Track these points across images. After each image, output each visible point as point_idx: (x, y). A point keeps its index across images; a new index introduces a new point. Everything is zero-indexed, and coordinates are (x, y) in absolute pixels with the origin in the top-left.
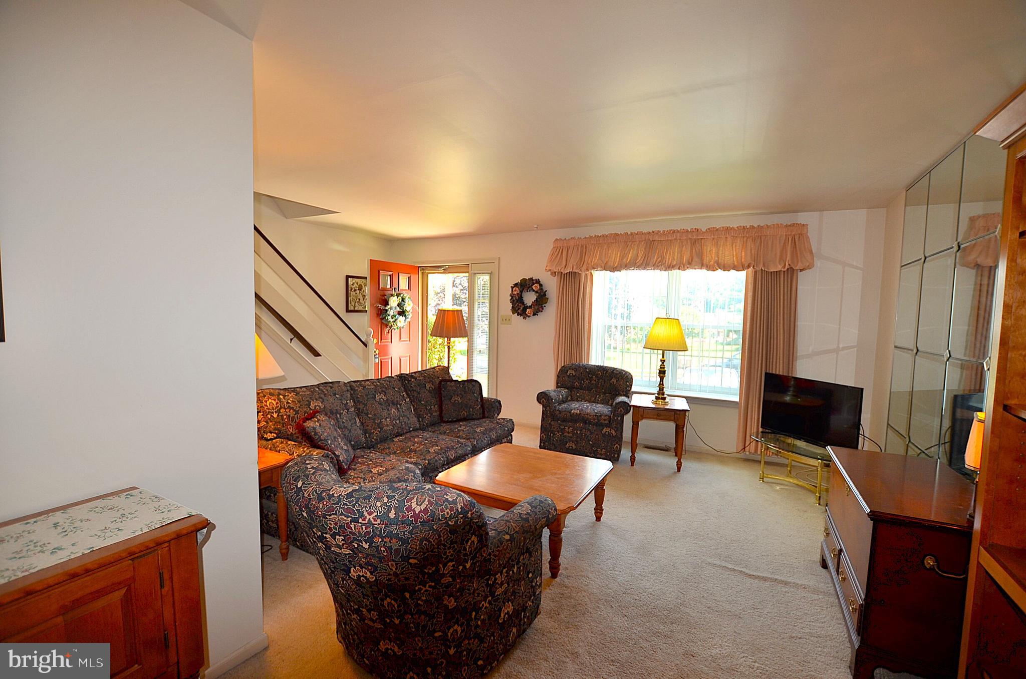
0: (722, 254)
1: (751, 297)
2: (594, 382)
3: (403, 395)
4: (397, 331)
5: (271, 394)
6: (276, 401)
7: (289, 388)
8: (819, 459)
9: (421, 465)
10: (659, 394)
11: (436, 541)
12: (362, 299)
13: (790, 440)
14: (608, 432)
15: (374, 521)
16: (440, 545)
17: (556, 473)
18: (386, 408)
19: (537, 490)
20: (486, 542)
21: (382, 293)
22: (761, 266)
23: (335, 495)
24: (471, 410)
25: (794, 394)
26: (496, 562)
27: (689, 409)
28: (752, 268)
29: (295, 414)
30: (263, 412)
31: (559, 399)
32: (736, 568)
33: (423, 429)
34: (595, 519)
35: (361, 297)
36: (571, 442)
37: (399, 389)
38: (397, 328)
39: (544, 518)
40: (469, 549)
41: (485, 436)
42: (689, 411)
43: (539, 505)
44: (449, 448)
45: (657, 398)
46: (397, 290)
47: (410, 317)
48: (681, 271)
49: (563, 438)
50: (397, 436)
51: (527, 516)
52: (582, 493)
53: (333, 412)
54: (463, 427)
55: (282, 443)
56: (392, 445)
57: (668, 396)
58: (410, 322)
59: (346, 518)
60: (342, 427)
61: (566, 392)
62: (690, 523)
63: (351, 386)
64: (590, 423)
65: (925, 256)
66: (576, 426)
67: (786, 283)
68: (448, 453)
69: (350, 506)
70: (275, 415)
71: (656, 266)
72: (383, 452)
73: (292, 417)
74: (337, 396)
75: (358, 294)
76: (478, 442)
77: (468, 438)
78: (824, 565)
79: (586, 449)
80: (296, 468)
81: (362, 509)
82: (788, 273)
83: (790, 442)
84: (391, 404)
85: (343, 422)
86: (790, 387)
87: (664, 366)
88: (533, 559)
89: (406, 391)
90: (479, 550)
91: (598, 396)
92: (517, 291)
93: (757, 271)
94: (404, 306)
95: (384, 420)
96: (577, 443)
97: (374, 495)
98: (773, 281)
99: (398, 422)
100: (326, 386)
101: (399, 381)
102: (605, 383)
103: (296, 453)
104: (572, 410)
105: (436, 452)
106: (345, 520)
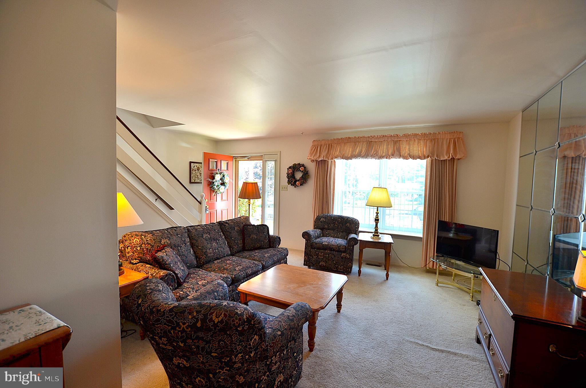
0: (412, 149)
1: (430, 175)
2: (336, 225)
3: (221, 234)
4: (220, 194)
5: (137, 235)
6: (140, 240)
7: (148, 231)
8: (472, 273)
9: (230, 279)
10: (375, 233)
11: (229, 341)
12: (199, 175)
13: (453, 261)
14: (345, 256)
15: (187, 329)
16: (232, 344)
17: (313, 284)
18: (209, 243)
19: (300, 295)
20: (265, 339)
21: (211, 172)
22: (435, 157)
23: (162, 310)
24: (262, 243)
25: (456, 233)
26: (272, 350)
27: (393, 242)
28: (430, 158)
29: (151, 248)
30: (131, 247)
31: (315, 236)
32: (424, 344)
33: (232, 255)
34: (337, 311)
35: (199, 174)
36: (322, 262)
37: (218, 230)
38: (220, 193)
39: (304, 318)
40: (253, 344)
41: (270, 259)
42: (393, 243)
43: (301, 309)
44: (248, 267)
45: (374, 235)
46: (220, 170)
47: (227, 186)
48: (387, 159)
49: (317, 259)
50: (216, 260)
51: (293, 318)
52: (328, 297)
53: (176, 245)
54: (257, 254)
55: (142, 266)
56: (213, 266)
57: (381, 233)
58: (228, 189)
59: (167, 327)
60: (182, 255)
61: (320, 231)
62: (395, 313)
63: (188, 229)
64: (334, 250)
65: (536, 150)
66: (325, 252)
67: (450, 167)
68: (247, 270)
69: (170, 318)
70: (139, 249)
71: (373, 156)
72: (207, 269)
73: (149, 249)
74: (179, 235)
75: (197, 172)
76: (266, 263)
77: (260, 260)
78: (478, 341)
79: (332, 266)
80: (139, 289)
81: (179, 320)
82: (451, 161)
83: (454, 262)
84: (213, 240)
85: (182, 252)
86: (453, 228)
87: (378, 216)
88: (297, 344)
89: (222, 231)
90: (259, 344)
91: (339, 234)
92: (291, 171)
93: (432, 160)
94: (224, 180)
95: (208, 250)
96: (326, 262)
97: (187, 310)
98: (442, 165)
99: (217, 251)
100: (172, 230)
101: (218, 225)
102: (343, 226)
103: (150, 273)
104: (323, 242)
105: (239, 270)
106: (168, 328)
